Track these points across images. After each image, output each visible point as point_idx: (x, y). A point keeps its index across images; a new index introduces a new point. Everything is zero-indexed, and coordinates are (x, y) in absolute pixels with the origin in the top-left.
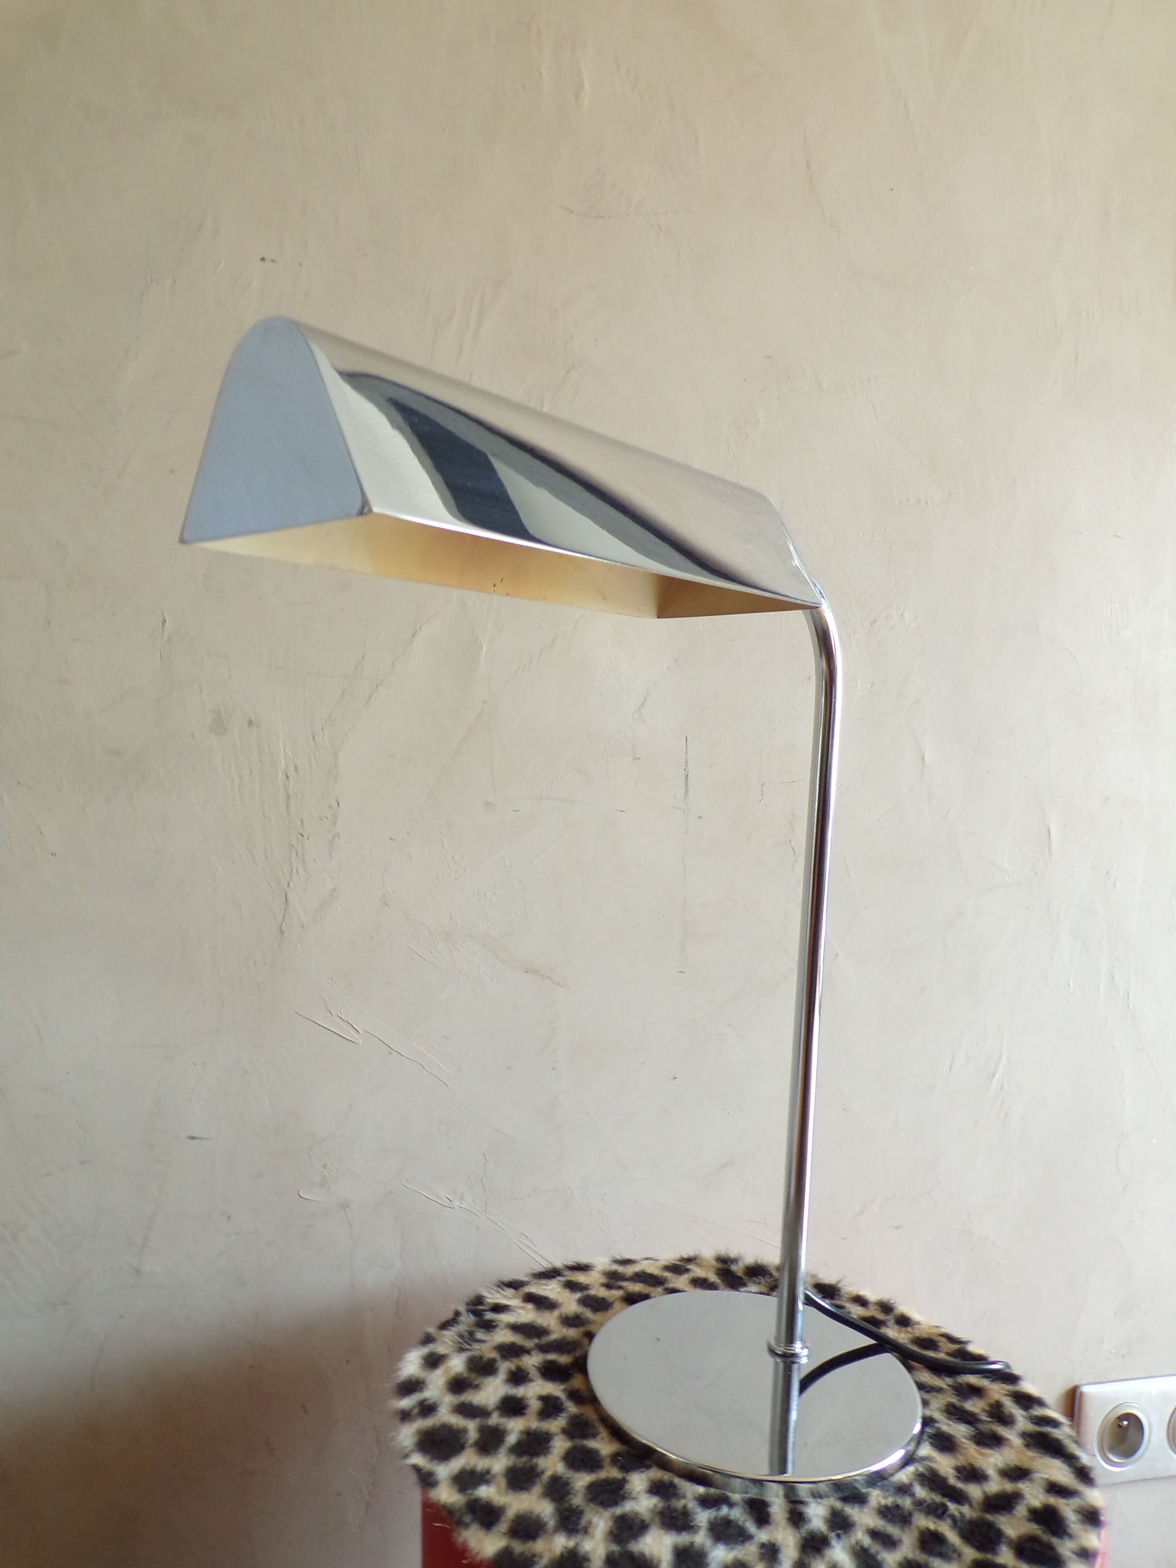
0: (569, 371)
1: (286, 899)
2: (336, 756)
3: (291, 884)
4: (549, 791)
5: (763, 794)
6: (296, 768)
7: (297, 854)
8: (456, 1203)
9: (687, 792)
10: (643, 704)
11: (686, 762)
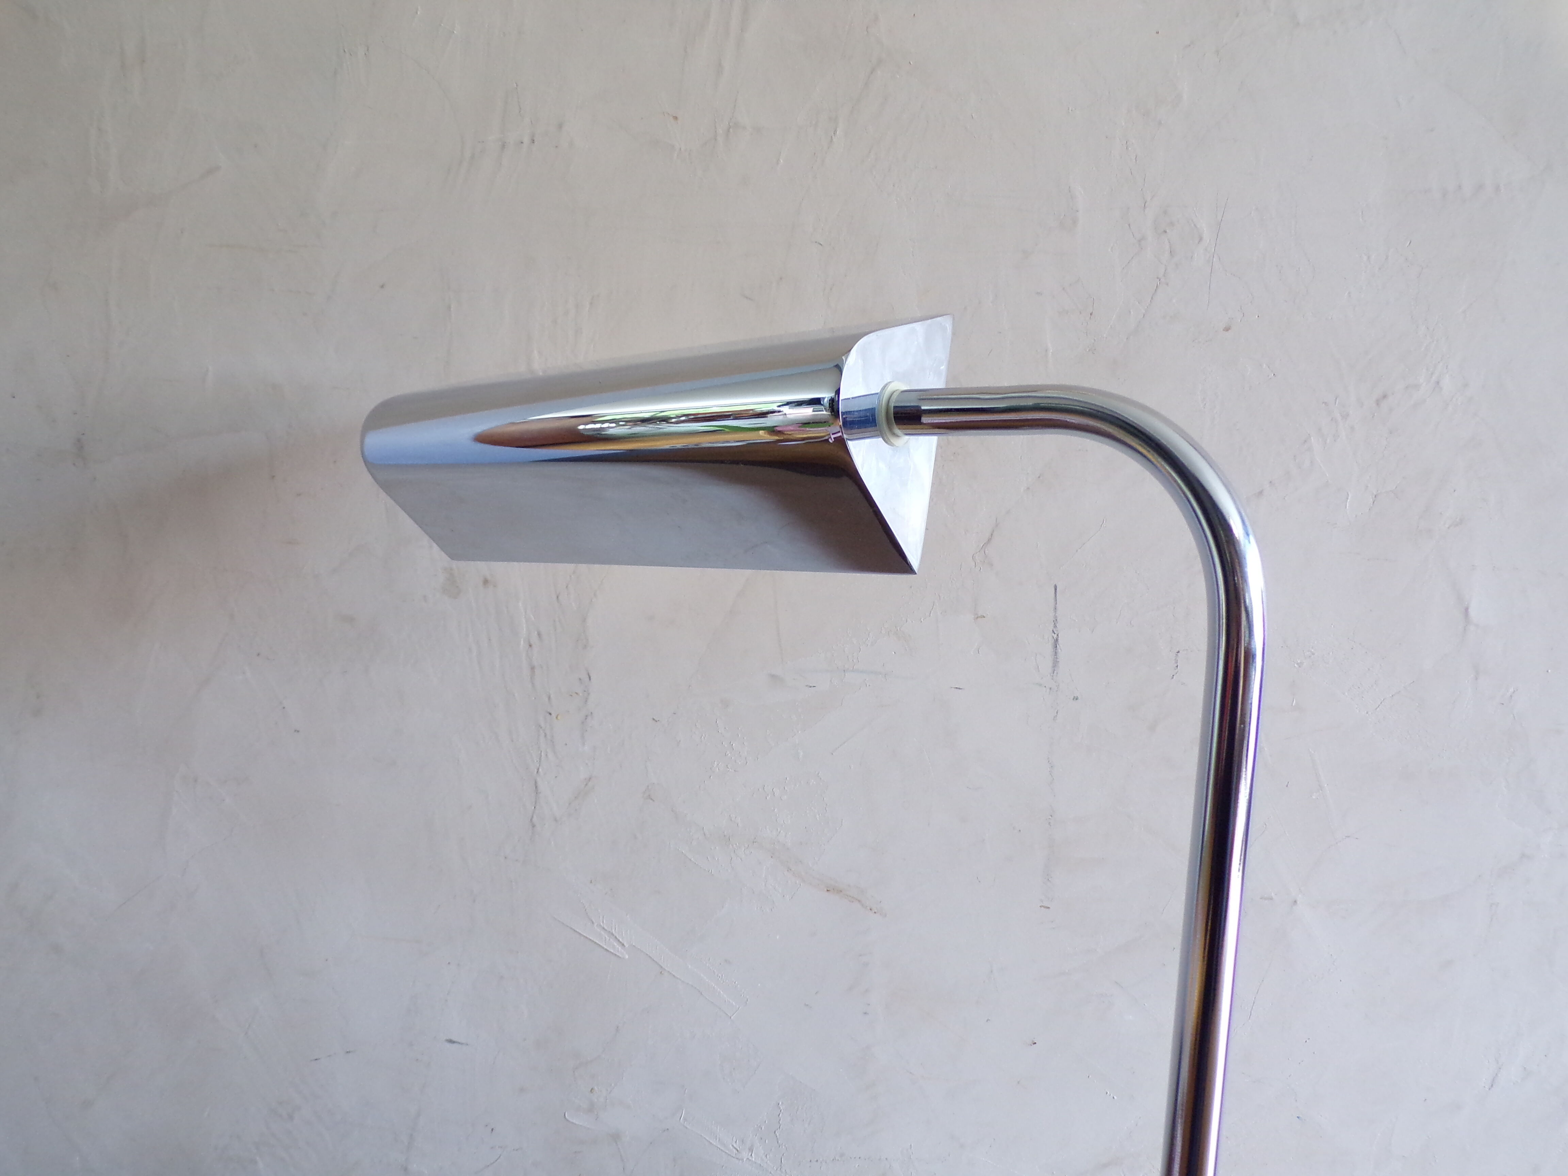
0: (873, 71)
1: (536, 787)
2: (584, 620)
3: (540, 770)
4: (854, 661)
5: (1177, 666)
6: (539, 635)
7: (545, 736)
8: (745, 1155)
9: (1055, 663)
10: (989, 540)
11: (1055, 621)
